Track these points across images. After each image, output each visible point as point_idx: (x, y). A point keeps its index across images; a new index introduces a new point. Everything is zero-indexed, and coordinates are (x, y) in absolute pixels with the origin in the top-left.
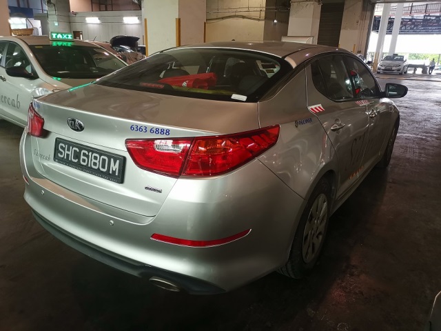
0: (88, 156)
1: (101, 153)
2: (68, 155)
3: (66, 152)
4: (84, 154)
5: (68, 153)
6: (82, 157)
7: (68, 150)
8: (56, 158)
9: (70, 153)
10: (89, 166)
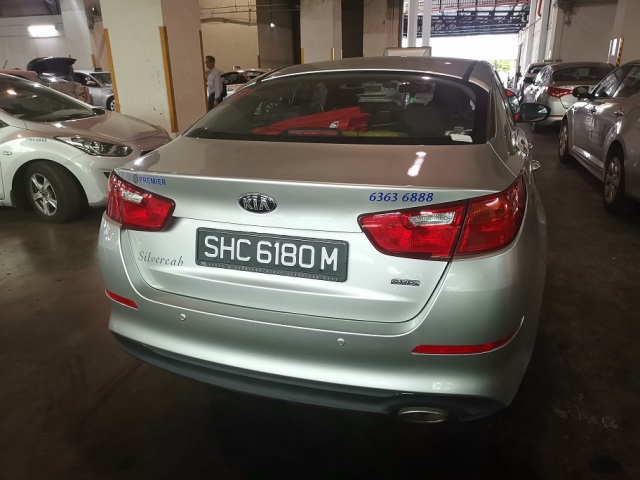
0: (272, 250)
1: (299, 241)
2: (227, 253)
3: (223, 248)
4: (264, 247)
5: (228, 248)
6: (259, 252)
7: (228, 243)
8: (201, 260)
9: (232, 249)
10: (277, 263)
